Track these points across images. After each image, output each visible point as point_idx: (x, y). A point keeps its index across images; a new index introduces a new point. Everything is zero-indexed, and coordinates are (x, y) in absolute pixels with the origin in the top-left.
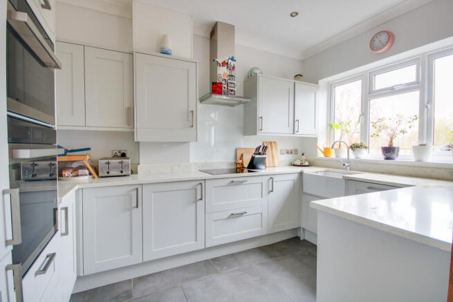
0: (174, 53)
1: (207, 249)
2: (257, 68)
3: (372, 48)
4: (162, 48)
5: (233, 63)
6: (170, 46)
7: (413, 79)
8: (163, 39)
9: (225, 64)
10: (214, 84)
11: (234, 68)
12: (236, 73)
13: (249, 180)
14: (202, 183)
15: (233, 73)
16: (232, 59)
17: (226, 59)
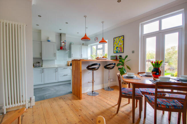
0: (51, 41)
1: (58, 82)
2: (72, 42)
3: (95, 40)
4: (48, 40)
5: (65, 42)
6: (50, 39)
7: (102, 47)
8: (48, 38)
9: (63, 42)
10: (61, 47)
11: (66, 43)
12: (66, 44)
13: (68, 68)
14: (57, 68)
15: (65, 44)
16: (65, 41)
17: (63, 41)
